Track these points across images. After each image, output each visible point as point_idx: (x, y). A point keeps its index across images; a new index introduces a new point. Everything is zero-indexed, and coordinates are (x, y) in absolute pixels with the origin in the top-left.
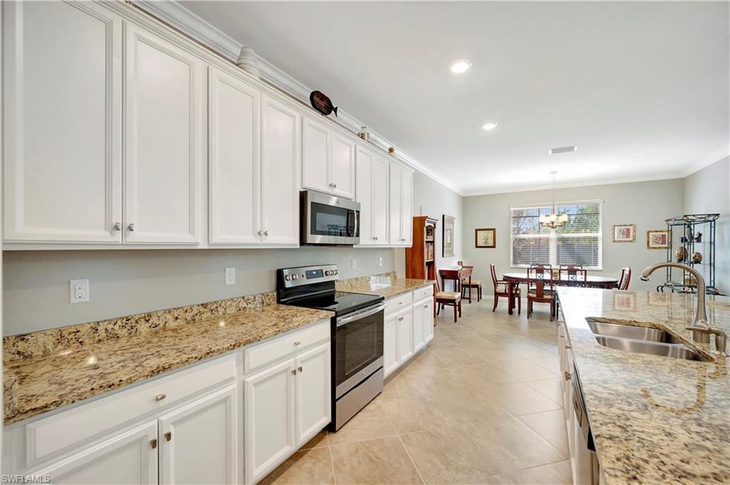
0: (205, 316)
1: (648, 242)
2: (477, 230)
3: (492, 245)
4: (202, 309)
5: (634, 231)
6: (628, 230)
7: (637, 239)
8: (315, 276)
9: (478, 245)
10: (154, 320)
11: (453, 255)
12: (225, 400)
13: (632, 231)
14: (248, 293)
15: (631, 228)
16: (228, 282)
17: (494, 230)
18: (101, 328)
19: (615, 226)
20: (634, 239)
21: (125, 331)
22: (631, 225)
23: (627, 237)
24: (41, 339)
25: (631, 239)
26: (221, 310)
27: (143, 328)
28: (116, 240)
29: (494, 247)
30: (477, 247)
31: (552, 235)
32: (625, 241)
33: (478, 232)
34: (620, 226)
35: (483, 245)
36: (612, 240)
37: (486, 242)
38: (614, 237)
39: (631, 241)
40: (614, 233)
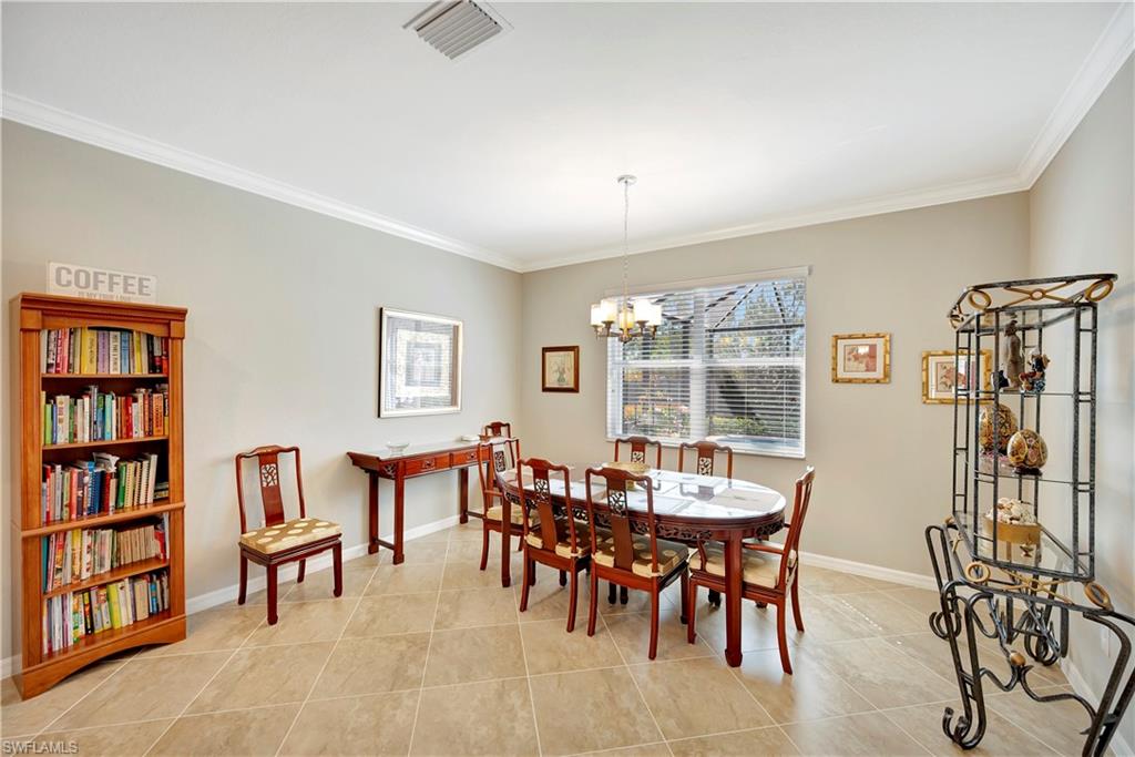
1: (926, 385)
2: (545, 350)
3: (572, 385)
5: (889, 352)
6: (872, 350)
7: (894, 375)
9: (547, 386)
13: (880, 352)
15: (880, 343)
17: (576, 349)
19: (837, 337)
20: (887, 375)
22: (878, 336)
23: (868, 369)
25: (879, 374)
29: (576, 390)
30: (545, 389)
31: (696, 363)
32: (864, 381)
33: (548, 354)
34: (850, 337)
35: (556, 386)
36: (830, 376)
37: (560, 380)
38: (834, 369)
39: (878, 382)
40: (835, 358)
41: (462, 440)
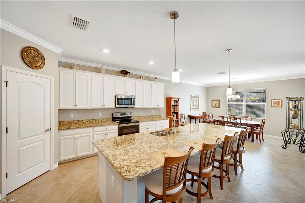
0: (93, 122)
2: (212, 100)
3: (218, 106)
4: (93, 120)
5: (282, 102)
6: (279, 102)
8: (123, 115)
9: (213, 106)
10: (83, 121)
11: (199, 110)
12: (89, 136)
14: (104, 118)
16: (99, 115)
17: (219, 100)
18: (74, 122)
19: (272, 100)
20: (282, 106)
21: (78, 123)
22: (280, 100)
23: (278, 105)
24: (66, 122)
26: (97, 121)
27: (81, 122)
28: (74, 107)
29: (219, 107)
30: (212, 107)
31: (244, 103)
32: (277, 107)
33: (213, 101)
34: (274, 100)
35: (215, 106)
36: (271, 106)
37: (216, 105)
38: (271, 105)
39: (280, 107)
40: (271, 103)
41: (199, 115)
